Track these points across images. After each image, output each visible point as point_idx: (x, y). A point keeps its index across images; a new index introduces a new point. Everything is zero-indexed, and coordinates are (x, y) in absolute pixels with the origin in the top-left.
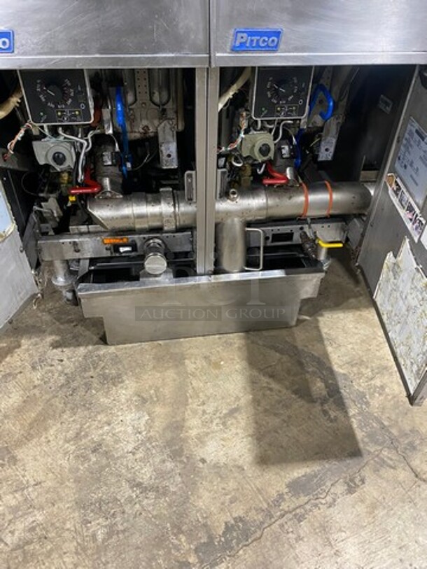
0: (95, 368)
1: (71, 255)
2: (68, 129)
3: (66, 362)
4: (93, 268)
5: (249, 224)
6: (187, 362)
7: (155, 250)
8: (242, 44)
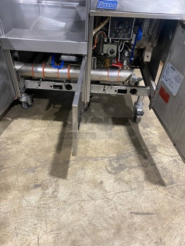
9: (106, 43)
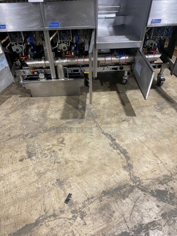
0: (28, 102)
1: (23, 74)
2: (19, 43)
3: (22, 100)
4: (28, 77)
5: (65, 66)
6: (51, 101)
7: (42, 73)
8: (51, 26)
9: (148, 40)
